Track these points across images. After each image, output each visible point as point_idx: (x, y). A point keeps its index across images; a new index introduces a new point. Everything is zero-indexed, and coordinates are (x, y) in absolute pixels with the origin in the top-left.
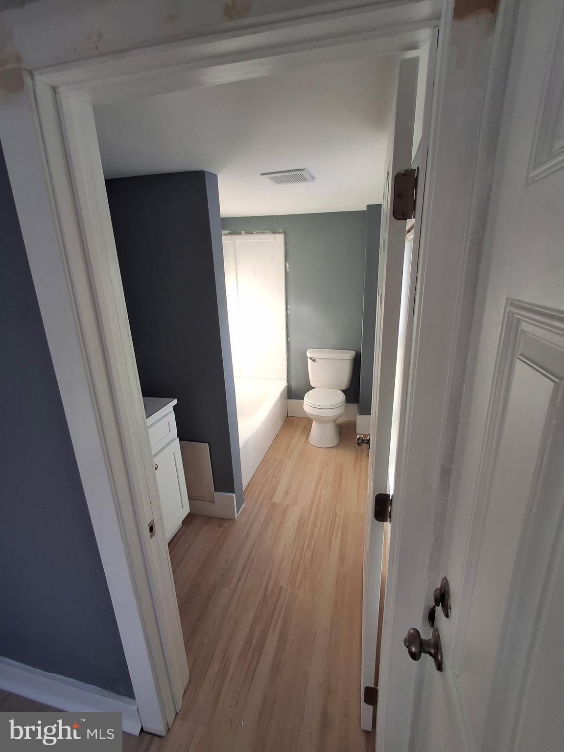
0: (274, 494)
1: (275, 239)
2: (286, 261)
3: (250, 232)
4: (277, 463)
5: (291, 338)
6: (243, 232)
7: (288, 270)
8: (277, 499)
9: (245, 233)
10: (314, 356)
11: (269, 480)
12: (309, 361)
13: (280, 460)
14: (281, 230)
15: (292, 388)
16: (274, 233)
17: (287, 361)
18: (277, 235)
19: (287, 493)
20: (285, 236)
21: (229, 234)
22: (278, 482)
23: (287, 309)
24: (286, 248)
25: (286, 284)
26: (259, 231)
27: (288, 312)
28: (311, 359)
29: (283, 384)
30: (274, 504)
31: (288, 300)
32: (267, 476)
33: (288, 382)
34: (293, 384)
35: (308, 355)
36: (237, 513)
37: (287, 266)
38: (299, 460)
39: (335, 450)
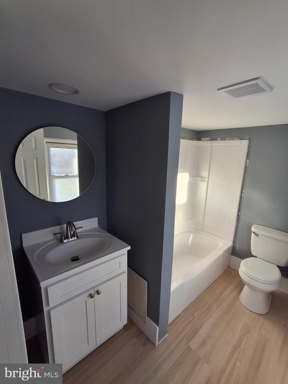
0: (194, 336)
1: (241, 143)
2: (247, 158)
3: (224, 138)
4: (206, 306)
5: (242, 213)
6: (219, 139)
7: (248, 165)
8: (194, 345)
9: (220, 139)
10: (257, 231)
11: (195, 319)
12: (253, 234)
13: (209, 305)
14: (247, 138)
15: (236, 248)
16: (241, 139)
17: (236, 228)
18: (243, 141)
19: (203, 343)
20: (250, 141)
21: (210, 140)
22: (201, 327)
23: (242, 192)
24: (248, 150)
25: (244, 174)
26: (230, 138)
27: (242, 194)
28: (254, 233)
29: (229, 243)
30: (189, 349)
31: (244, 187)
32: (194, 316)
33: (233, 243)
34: (237, 246)
35: (253, 229)
36: (159, 341)
37: (248, 162)
38: (225, 312)
39: (262, 319)
